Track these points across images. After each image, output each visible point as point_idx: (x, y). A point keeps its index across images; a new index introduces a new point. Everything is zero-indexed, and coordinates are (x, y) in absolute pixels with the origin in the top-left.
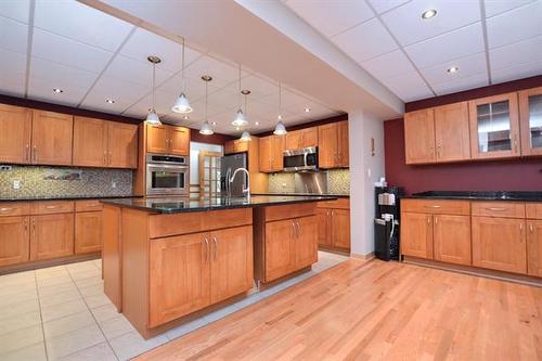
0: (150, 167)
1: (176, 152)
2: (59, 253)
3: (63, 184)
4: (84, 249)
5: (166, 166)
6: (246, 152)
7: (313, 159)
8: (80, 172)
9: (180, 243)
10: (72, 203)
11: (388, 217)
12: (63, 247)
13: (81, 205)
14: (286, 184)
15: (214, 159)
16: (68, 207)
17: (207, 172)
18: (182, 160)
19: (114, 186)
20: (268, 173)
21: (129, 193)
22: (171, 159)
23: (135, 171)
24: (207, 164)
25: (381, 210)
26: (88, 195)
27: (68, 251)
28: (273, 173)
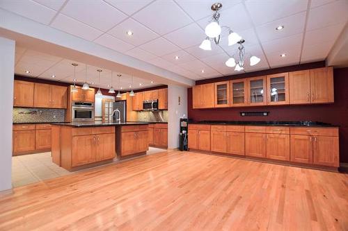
0: (73, 108)
1: (88, 100)
2: (27, 148)
3: (28, 116)
4: (41, 147)
5: (83, 107)
6: (126, 101)
7: (156, 105)
8: (37, 110)
9: (83, 138)
10: (34, 125)
11: (184, 132)
12: (30, 146)
13: (38, 126)
14: (145, 116)
15: (110, 103)
16: (32, 127)
17: (106, 110)
18: (91, 104)
19: (55, 117)
20: (137, 111)
21: (63, 121)
22: (85, 104)
23: (66, 110)
24: (107, 106)
25: (182, 129)
26: (41, 121)
27: (32, 148)
28: (140, 111)
